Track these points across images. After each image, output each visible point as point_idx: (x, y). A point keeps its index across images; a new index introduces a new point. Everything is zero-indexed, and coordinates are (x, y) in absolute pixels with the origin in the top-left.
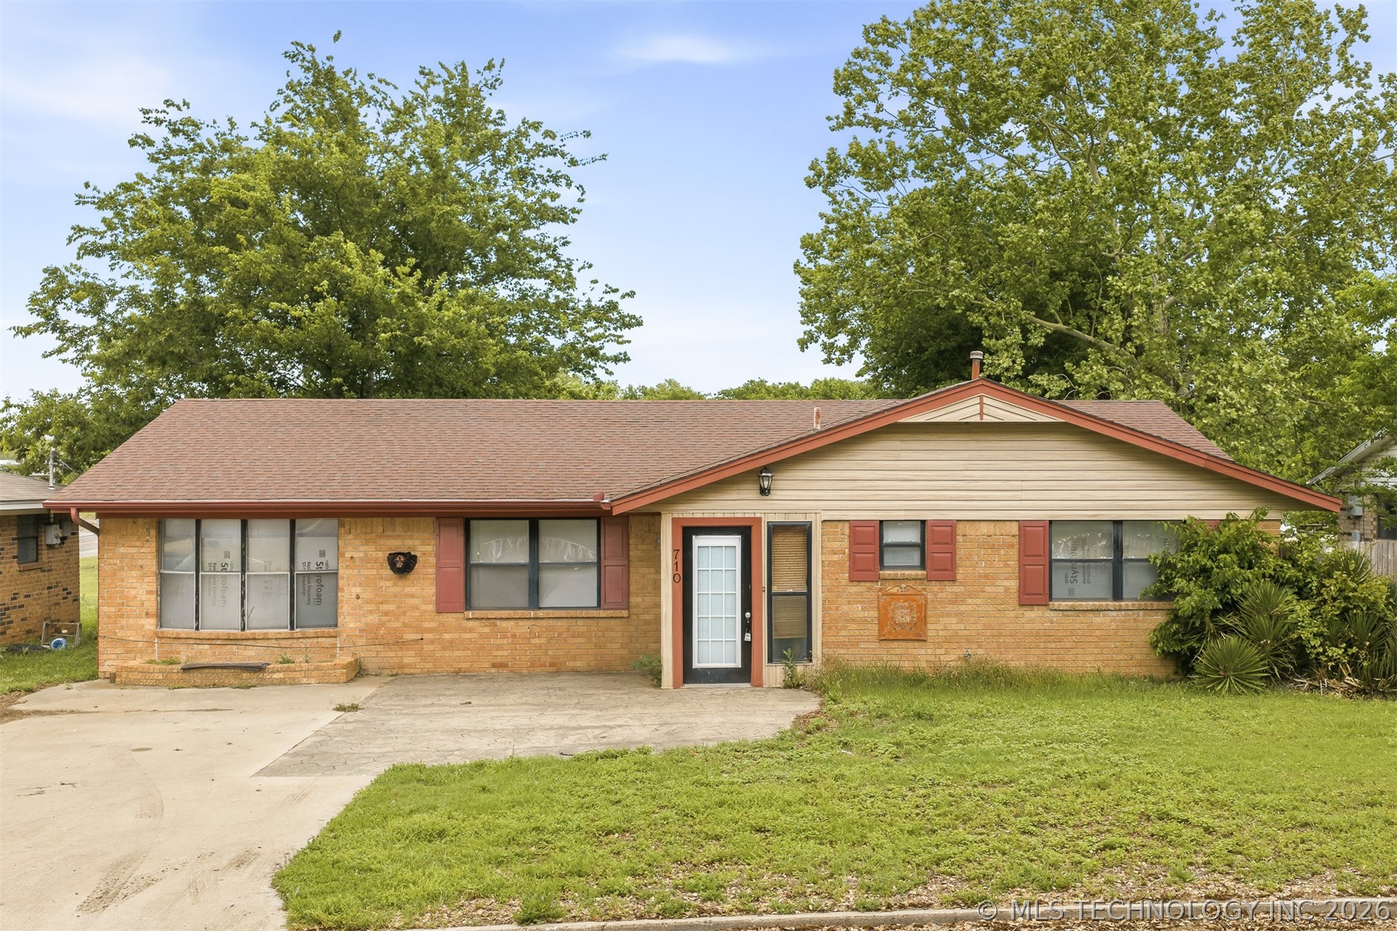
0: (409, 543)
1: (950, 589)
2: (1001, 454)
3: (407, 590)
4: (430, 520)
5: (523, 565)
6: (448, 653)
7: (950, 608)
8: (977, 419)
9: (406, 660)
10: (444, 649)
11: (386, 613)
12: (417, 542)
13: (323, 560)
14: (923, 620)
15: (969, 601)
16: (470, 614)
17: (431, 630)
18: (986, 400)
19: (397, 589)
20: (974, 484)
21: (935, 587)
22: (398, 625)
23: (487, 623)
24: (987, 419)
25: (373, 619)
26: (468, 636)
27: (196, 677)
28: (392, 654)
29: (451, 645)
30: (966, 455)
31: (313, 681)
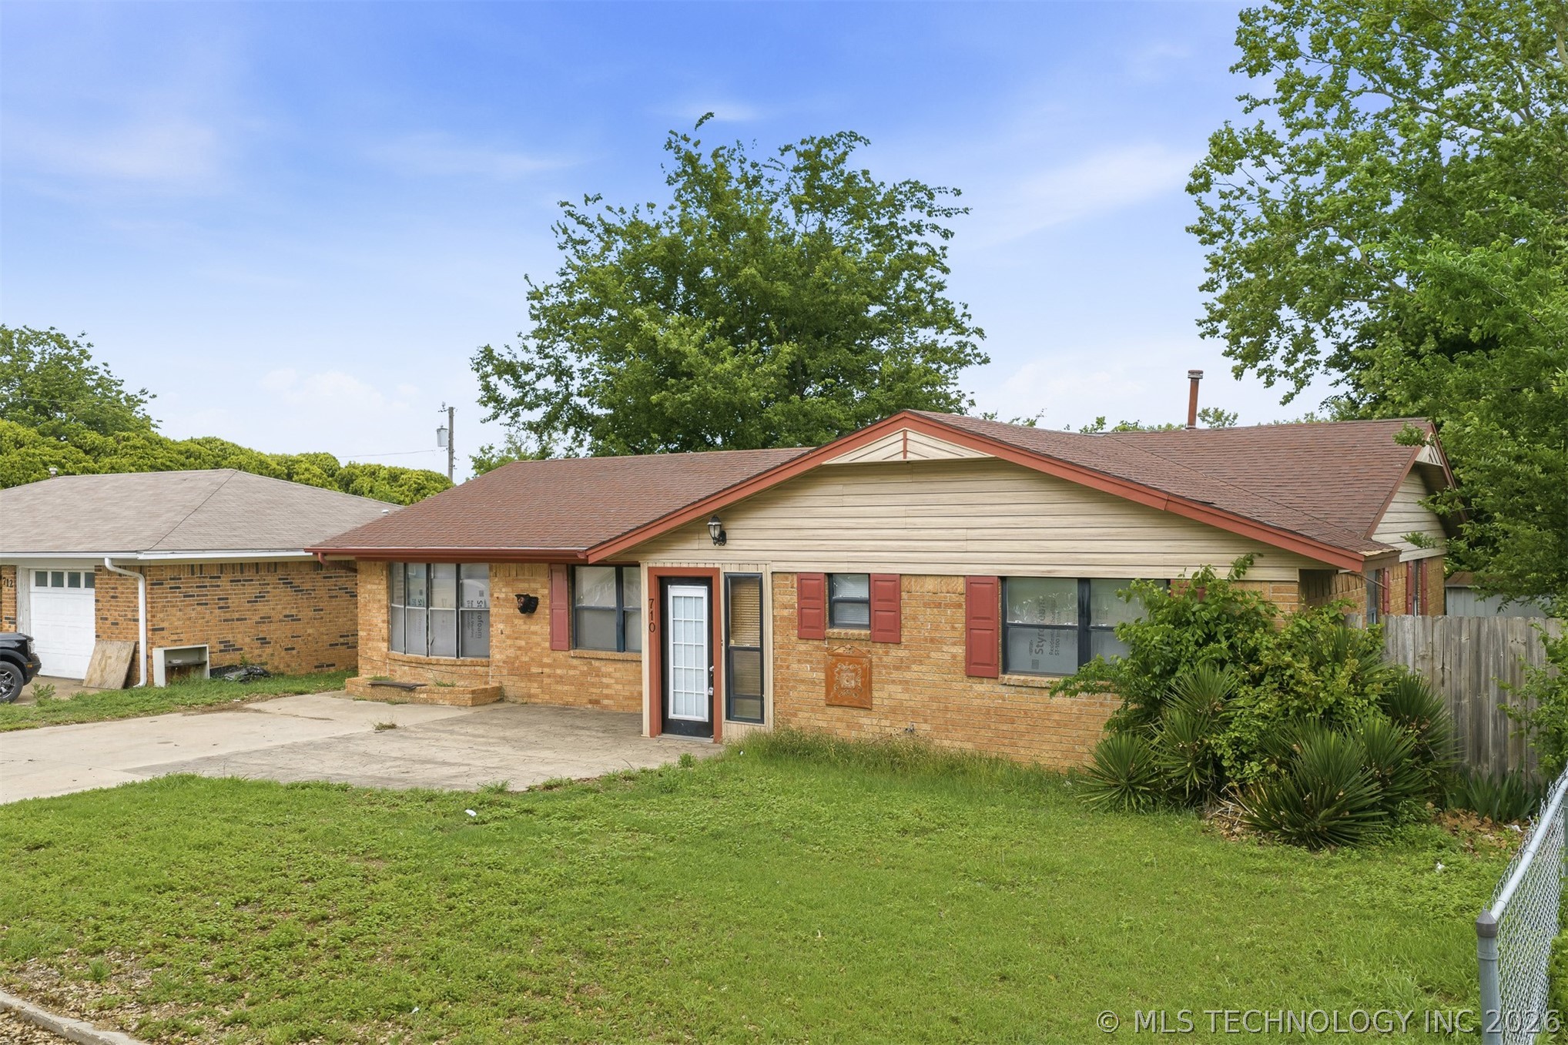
0: (534, 585)
1: (897, 653)
2: (945, 498)
3: (533, 628)
4: (546, 565)
5: (612, 610)
6: (559, 687)
7: (895, 675)
8: (900, 458)
9: (533, 691)
10: (557, 683)
11: (520, 648)
12: (538, 586)
13: (482, 599)
14: (867, 686)
15: (914, 667)
16: (578, 652)
17: (549, 666)
18: (910, 435)
19: (524, 627)
20: (915, 532)
21: (879, 649)
22: (527, 659)
23: (585, 661)
24: (911, 457)
25: (511, 652)
26: (571, 672)
27: (379, 692)
28: (523, 685)
29: (560, 680)
30: (907, 499)
31: (447, 702)
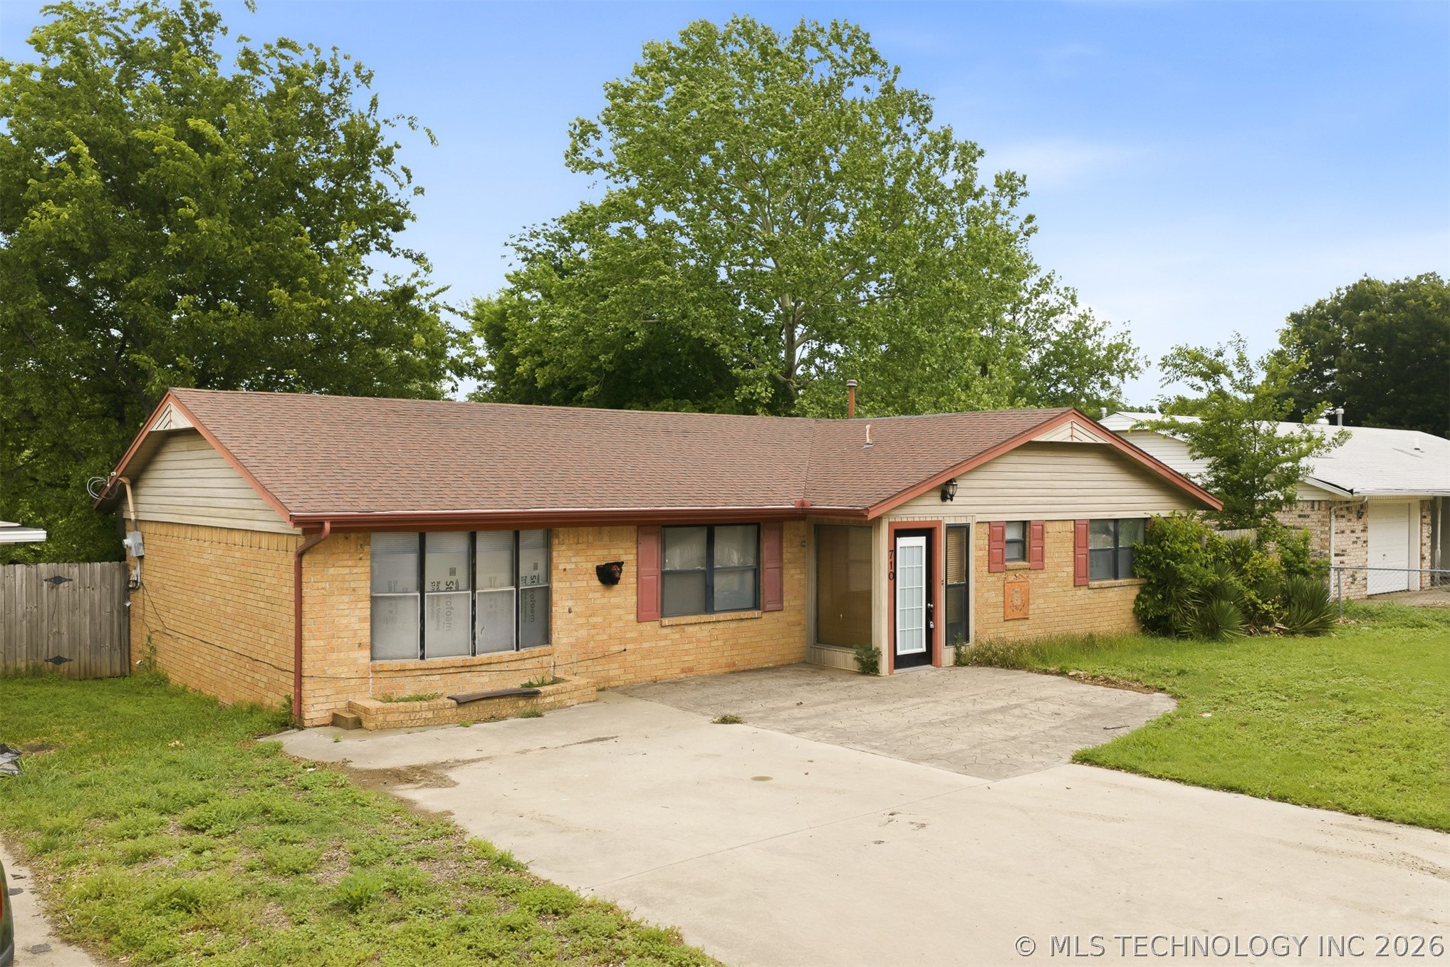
0: (614, 552)
1: (1043, 575)
2: (1068, 468)
3: (613, 600)
4: (633, 528)
5: (699, 571)
6: (646, 662)
7: (1041, 591)
8: (1069, 440)
9: (611, 673)
10: (643, 658)
11: (594, 627)
12: (621, 552)
13: (536, 573)
14: (1026, 604)
15: (1050, 585)
16: (666, 621)
17: (634, 640)
18: (1075, 425)
19: (605, 601)
20: (1055, 491)
21: (1032, 575)
22: (605, 637)
23: (678, 629)
24: (1076, 440)
25: (583, 633)
26: (662, 643)
28: (599, 668)
29: (649, 654)
30: (1051, 468)
31: (574, 702)
